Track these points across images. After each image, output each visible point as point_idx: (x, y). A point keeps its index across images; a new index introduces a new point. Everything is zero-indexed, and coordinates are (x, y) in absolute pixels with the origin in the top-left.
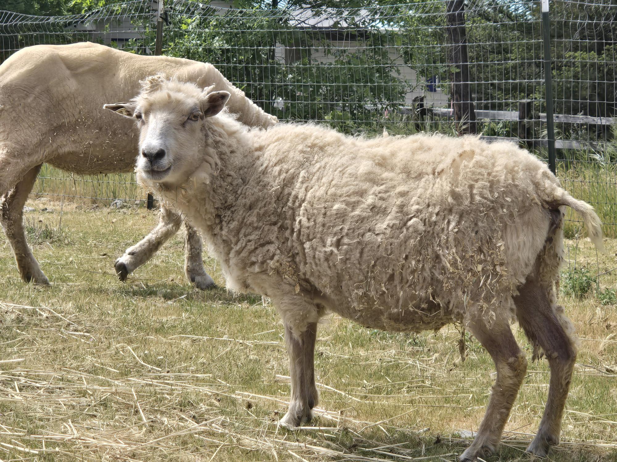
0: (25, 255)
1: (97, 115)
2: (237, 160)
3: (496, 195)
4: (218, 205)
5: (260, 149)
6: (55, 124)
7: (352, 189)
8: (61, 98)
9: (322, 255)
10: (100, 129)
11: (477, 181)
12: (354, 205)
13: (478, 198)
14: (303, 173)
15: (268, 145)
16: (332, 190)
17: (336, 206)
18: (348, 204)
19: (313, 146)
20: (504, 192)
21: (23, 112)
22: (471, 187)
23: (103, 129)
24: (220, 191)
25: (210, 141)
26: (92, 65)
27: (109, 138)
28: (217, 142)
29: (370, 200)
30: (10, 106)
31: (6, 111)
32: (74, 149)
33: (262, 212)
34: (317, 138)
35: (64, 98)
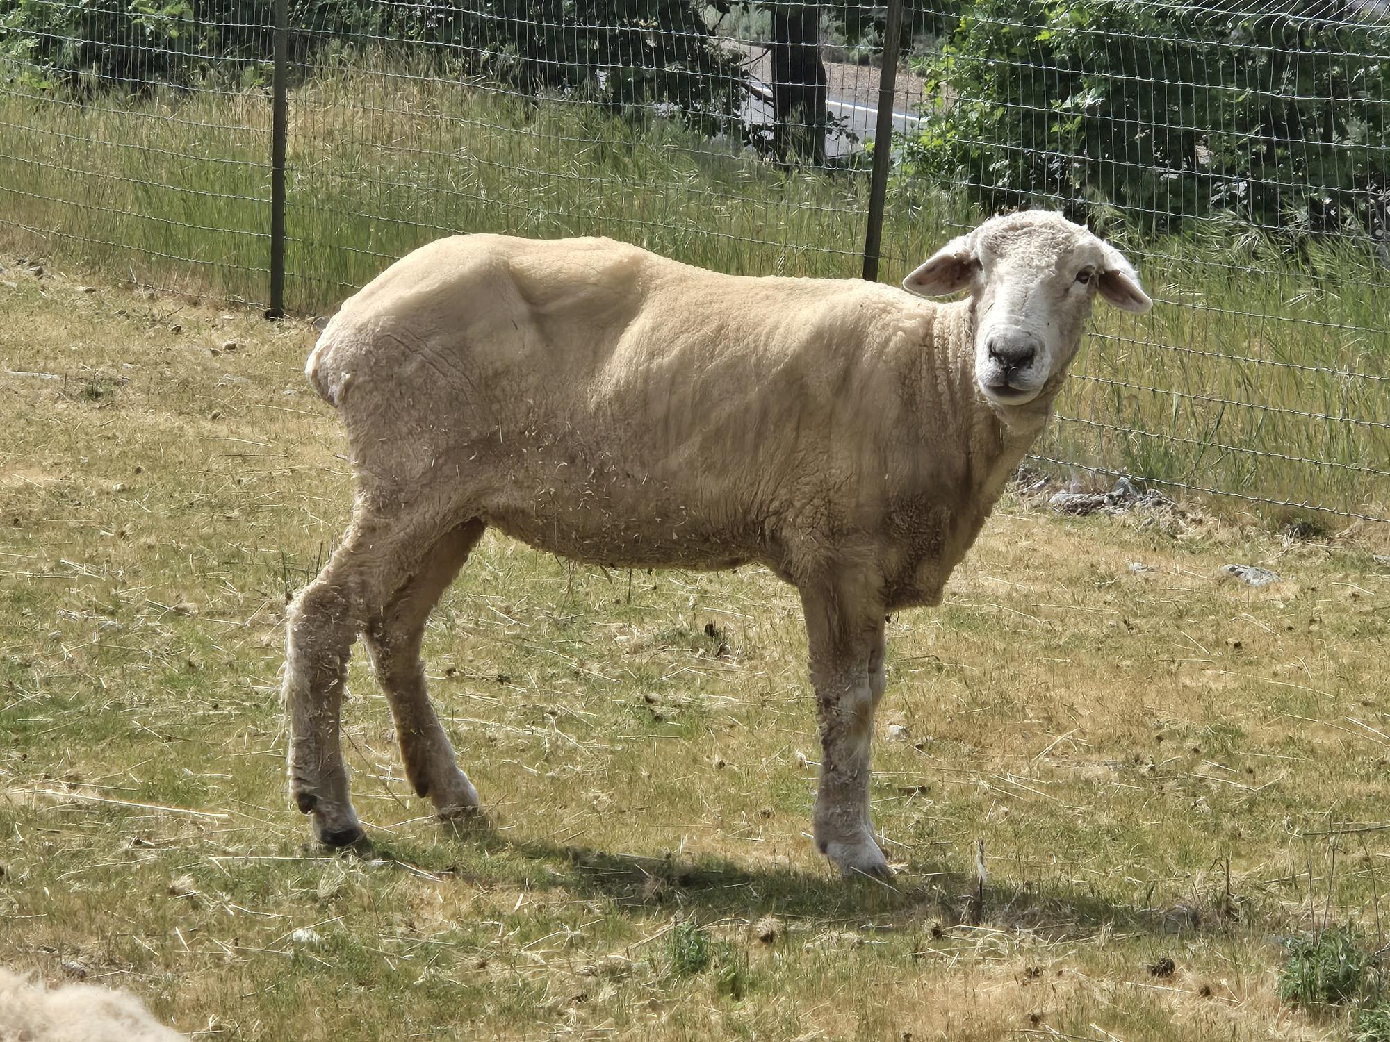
0: (418, 730)
1: (564, 425)
6: (474, 434)
8: (490, 372)
10: (572, 460)
21: (397, 394)
23: (579, 462)
26: (583, 295)
27: (590, 485)
30: (367, 378)
31: (358, 387)
32: (519, 503)
35: (497, 374)
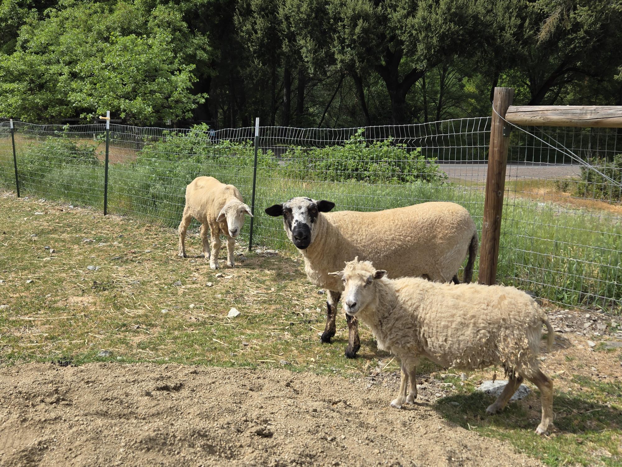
2: (389, 298)
3: (522, 318)
4: (380, 317)
5: (398, 291)
7: (449, 314)
9: (437, 345)
11: (511, 312)
12: (452, 322)
13: (513, 320)
14: (422, 306)
15: (402, 288)
16: (439, 315)
17: (443, 323)
18: (448, 322)
19: (423, 290)
20: (525, 316)
22: (509, 315)
24: (381, 311)
25: (377, 290)
28: (380, 290)
29: (459, 319)
33: (404, 322)
34: (424, 286)
